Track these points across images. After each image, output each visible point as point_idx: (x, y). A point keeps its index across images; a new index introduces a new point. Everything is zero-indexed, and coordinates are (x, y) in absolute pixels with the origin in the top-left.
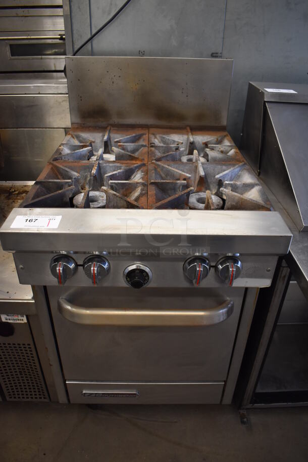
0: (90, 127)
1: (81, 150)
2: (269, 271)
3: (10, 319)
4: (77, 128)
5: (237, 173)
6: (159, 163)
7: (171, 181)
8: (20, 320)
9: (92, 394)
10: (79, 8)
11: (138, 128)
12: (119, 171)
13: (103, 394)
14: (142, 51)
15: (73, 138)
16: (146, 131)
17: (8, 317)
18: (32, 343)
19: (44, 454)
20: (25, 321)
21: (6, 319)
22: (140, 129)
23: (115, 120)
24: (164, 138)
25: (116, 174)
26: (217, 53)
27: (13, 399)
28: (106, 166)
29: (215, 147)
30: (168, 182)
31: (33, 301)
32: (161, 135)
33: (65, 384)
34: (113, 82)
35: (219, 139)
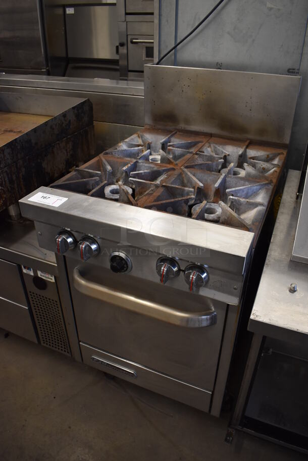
0: (159, 129)
1: (133, 149)
2: (235, 289)
3: (43, 276)
4: (149, 129)
5: (255, 191)
6: (185, 170)
7: (180, 187)
8: (50, 279)
9: (99, 361)
10: (167, 21)
11: (202, 135)
12: (146, 171)
13: (107, 364)
14: (220, 63)
15: (139, 137)
16: (205, 140)
17: (42, 274)
18: (58, 301)
19: (55, 398)
20: (53, 280)
21: (41, 275)
22: (203, 136)
23: (182, 126)
24: (216, 148)
25: (141, 173)
26: (294, 69)
27: (45, 345)
28: (142, 165)
29: (257, 163)
30: (177, 188)
31: (56, 265)
32: (214, 145)
33: (79, 344)
34: (183, 91)
35: (271, 156)
